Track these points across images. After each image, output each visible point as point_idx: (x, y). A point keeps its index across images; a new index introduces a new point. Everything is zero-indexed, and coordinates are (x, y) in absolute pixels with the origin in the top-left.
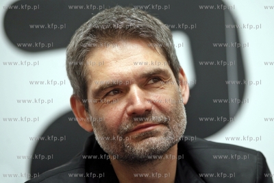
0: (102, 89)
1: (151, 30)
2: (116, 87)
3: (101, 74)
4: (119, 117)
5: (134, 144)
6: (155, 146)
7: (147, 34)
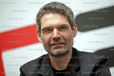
0: (44, 29)
1: (64, 10)
2: (50, 29)
3: (45, 23)
5: (53, 50)
6: (60, 52)
7: (63, 11)
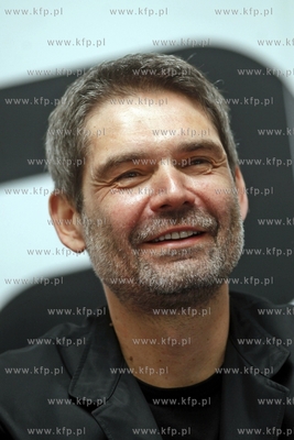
4: (136, 212)
